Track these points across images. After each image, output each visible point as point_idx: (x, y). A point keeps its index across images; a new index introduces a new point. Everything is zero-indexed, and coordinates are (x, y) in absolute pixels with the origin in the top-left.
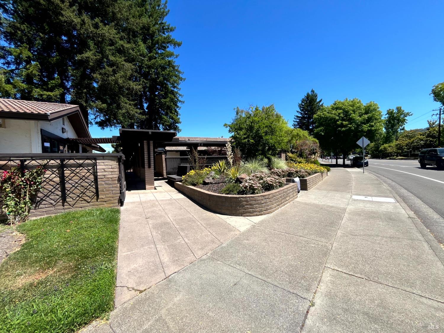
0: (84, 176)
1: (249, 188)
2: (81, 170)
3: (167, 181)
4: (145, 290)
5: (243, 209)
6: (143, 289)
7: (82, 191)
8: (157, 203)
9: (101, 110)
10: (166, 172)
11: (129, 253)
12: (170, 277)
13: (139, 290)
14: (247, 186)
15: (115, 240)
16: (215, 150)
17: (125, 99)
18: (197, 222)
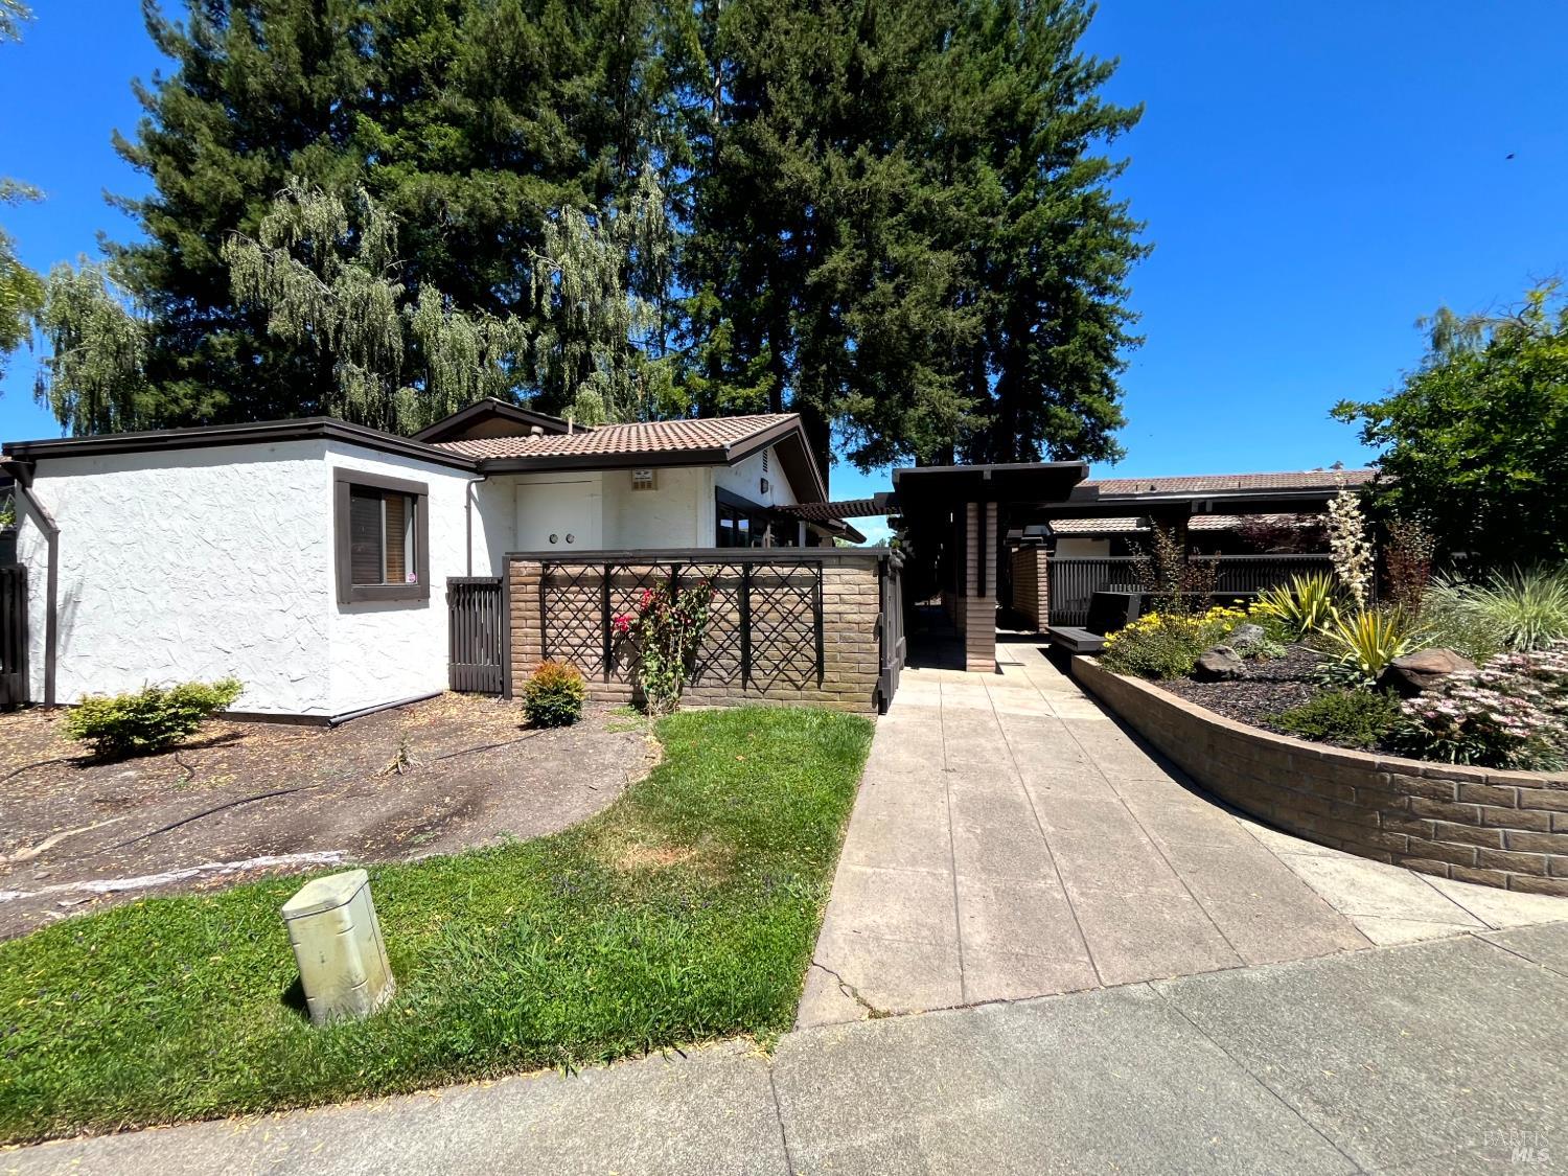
0: (791, 612)
1: (1463, 727)
2: (785, 595)
3: (1046, 646)
4: (888, 1014)
5: (1411, 832)
6: (883, 1008)
7: (785, 653)
8: (993, 724)
9: (860, 419)
10: (1050, 614)
11: (869, 871)
12: (978, 1010)
13: (868, 1006)
14: (1450, 719)
15: (838, 817)
16: (1281, 530)
17: (928, 371)
18: (1137, 831)
